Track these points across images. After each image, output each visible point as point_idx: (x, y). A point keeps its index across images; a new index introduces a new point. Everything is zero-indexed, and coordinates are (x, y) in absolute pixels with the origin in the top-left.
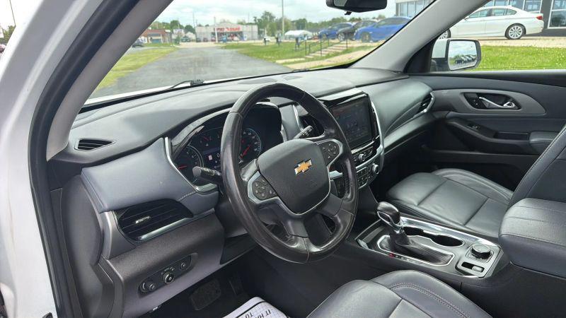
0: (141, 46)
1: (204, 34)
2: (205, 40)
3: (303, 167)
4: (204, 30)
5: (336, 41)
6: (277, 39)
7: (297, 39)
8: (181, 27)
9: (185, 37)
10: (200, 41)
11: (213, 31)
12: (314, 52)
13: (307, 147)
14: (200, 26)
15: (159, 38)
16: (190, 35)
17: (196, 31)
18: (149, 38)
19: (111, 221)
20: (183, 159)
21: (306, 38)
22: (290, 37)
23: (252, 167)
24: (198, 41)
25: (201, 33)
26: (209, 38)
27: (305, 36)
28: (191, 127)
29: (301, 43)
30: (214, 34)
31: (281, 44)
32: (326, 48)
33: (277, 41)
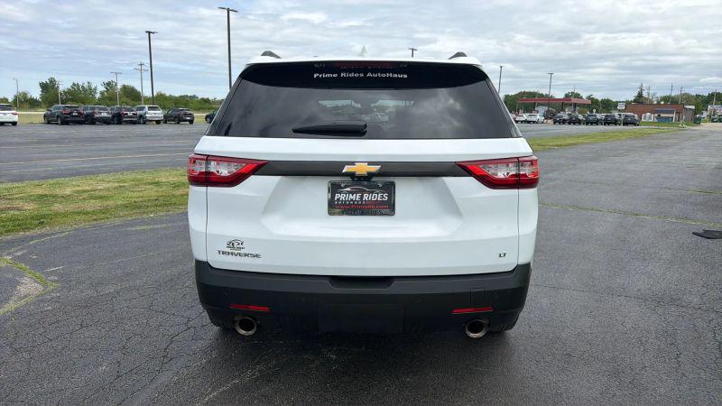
18: (656, 115)
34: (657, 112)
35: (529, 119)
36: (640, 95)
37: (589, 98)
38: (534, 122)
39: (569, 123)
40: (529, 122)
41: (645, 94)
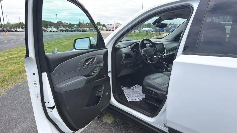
0: (86, 32)
1: (110, 28)
2: (110, 30)
3: (150, 51)
4: (110, 26)
5: (163, 33)
6: (139, 31)
7: (147, 32)
8: (101, 25)
9: (102, 29)
10: (108, 31)
11: (113, 27)
12: (153, 37)
13: (150, 49)
14: (108, 24)
15: (92, 29)
16: (104, 28)
17: (107, 27)
18: (89, 29)
19: (124, 55)
20: (132, 49)
21: (151, 31)
22: (144, 30)
23: (143, 50)
24: (107, 30)
25: (108, 28)
26: (112, 30)
27: (150, 30)
28: (134, 44)
29: (148, 33)
30: (114, 28)
31: (140, 33)
32: (158, 35)
33: (139, 32)
34: (89, 28)
35: (52, 30)
36: (80, 22)
37: (65, 23)
38: (53, 31)
39: (66, 31)
40: (52, 31)
41: (81, 22)
